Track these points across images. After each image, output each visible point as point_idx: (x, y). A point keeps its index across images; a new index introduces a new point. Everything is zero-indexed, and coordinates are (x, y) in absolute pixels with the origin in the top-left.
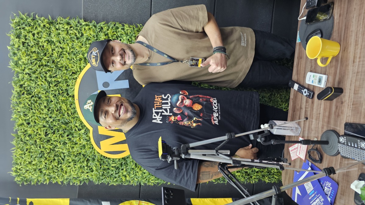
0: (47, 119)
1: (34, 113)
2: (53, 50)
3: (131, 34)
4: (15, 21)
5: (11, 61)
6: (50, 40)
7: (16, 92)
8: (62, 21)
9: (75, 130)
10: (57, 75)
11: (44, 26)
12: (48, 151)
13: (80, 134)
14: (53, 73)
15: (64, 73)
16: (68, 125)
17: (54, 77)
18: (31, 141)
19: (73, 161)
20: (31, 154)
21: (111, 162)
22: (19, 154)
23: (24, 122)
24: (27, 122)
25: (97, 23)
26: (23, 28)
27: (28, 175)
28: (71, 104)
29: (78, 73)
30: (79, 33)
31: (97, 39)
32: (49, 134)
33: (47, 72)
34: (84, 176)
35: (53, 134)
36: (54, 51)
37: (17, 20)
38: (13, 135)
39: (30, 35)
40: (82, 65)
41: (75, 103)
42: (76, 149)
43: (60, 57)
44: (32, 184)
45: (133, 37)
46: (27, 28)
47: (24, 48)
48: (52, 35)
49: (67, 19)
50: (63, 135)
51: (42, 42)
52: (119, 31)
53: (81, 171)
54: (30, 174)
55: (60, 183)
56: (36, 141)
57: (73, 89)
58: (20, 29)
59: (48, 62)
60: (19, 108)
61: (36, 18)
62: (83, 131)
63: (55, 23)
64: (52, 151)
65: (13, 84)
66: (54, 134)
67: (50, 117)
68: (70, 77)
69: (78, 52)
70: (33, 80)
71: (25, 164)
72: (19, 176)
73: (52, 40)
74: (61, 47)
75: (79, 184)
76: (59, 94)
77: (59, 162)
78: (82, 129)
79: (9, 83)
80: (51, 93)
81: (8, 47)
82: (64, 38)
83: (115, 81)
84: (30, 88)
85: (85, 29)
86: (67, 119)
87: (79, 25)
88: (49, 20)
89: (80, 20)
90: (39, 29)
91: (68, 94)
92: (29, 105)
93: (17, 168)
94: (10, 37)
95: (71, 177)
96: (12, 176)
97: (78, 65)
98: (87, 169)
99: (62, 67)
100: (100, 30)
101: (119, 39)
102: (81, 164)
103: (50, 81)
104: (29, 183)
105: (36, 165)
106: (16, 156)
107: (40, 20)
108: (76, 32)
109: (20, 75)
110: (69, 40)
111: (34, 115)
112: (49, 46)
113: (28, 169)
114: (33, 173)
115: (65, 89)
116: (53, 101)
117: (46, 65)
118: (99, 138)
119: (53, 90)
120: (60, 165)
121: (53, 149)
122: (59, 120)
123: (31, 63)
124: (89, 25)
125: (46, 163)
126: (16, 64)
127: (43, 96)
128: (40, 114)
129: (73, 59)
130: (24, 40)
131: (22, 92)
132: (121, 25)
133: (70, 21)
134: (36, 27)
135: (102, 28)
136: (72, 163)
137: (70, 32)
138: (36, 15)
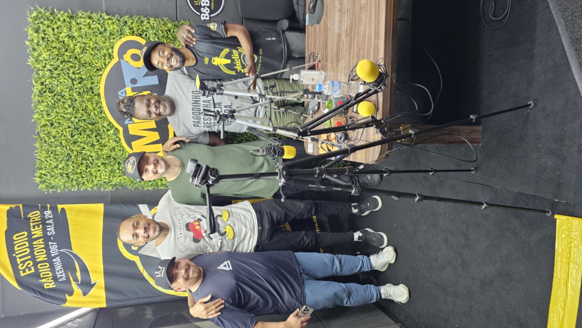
0: (73, 119)
1: (58, 113)
2: (75, 45)
3: (158, 27)
4: (33, 15)
5: (31, 57)
6: (71, 35)
7: (37, 91)
8: (83, 14)
9: (104, 131)
10: (80, 72)
11: (64, 20)
12: (74, 154)
13: (109, 135)
14: (76, 70)
15: (88, 69)
16: (95, 126)
17: (78, 74)
18: (56, 143)
19: (102, 164)
20: (58, 157)
22: (44, 157)
23: (47, 122)
24: (50, 122)
25: (121, 18)
26: (41, 23)
27: (53, 182)
28: (97, 104)
29: (103, 70)
30: (102, 27)
31: (121, 34)
32: (75, 135)
33: (70, 69)
34: (115, 181)
35: (79, 135)
36: (76, 47)
37: (35, 14)
38: (36, 137)
39: (50, 29)
40: (108, 60)
41: (101, 102)
42: (105, 151)
43: (82, 53)
44: (59, 191)
45: (160, 31)
46: (46, 22)
47: (44, 43)
48: (73, 30)
49: (89, 13)
50: (91, 136)
51: (62, 37)
52: (144, 25)
53: (112, 174)
54: (57, 180)
55: (90, 189)
56: (61, 143)
57: (98, 87)
58: (38, 23)
59: (70, 58)
60: (42, 107)
61: (54, 12)
62: (112, 132)
63: (76, 17)
64: (79, 154)
65: (34, 82)
66: (81, 135)
67: (76, 118)
68: (95, 74)
69: (102, 48)
70: (55, 78)
71: (51, 168)
72: (44, 181)
73: (73, 35)
74: (83, 43)
75: (111, 188)
76: (84, 92)
77: (87, 166)
78: (111, 129)
79: (29, 81)
80: (74, 91)
81: (26, 42)
82: (86, 33)
83: (143, 76)
84: (52, 86)
86: (94, 119)
87: (101, 19)
88: (68, 13)
89: (103, 14)
90: (59, 23)
91: (93, 93)
92: (52, 104)
93: (41, 174)
94: (27, 32)
95: (102, 181)
96: (36, 183)
97: (103, 61)
98: (119, 173)
99: (86, 63)
100: (125, 24)
101: (145, 33)
103: (73, 78)
104: (54, 190)
105: (62, 169)
106: (40, 160)
107: (59, 14)
108: (98, 26)
109: (41, 72)
110: (92, 35)
111: (58, 114)
112: (71, 42)
113: (53, 174)
114: (59, 178)
115: (90, 87)
116: (77, 100)
117: (68, 61)
118: (130, 139)
119: (77, 87)
120: (88, 170)
121: (80, 151)
122: (84, 120)
123: (53, 59)
124: (112, 19)
125: (73, 167)
126: (36, 61)
127: (65, 94)
128: (65, 114)
129: (97, 55)
130: (43, 35)
131: (44, 90)
132: (146, 19)
133: (91, 15)
134: (56, 22)
135: (126, 22)
136: (102, 167)
137: (93, 26)
138: (54, 9)
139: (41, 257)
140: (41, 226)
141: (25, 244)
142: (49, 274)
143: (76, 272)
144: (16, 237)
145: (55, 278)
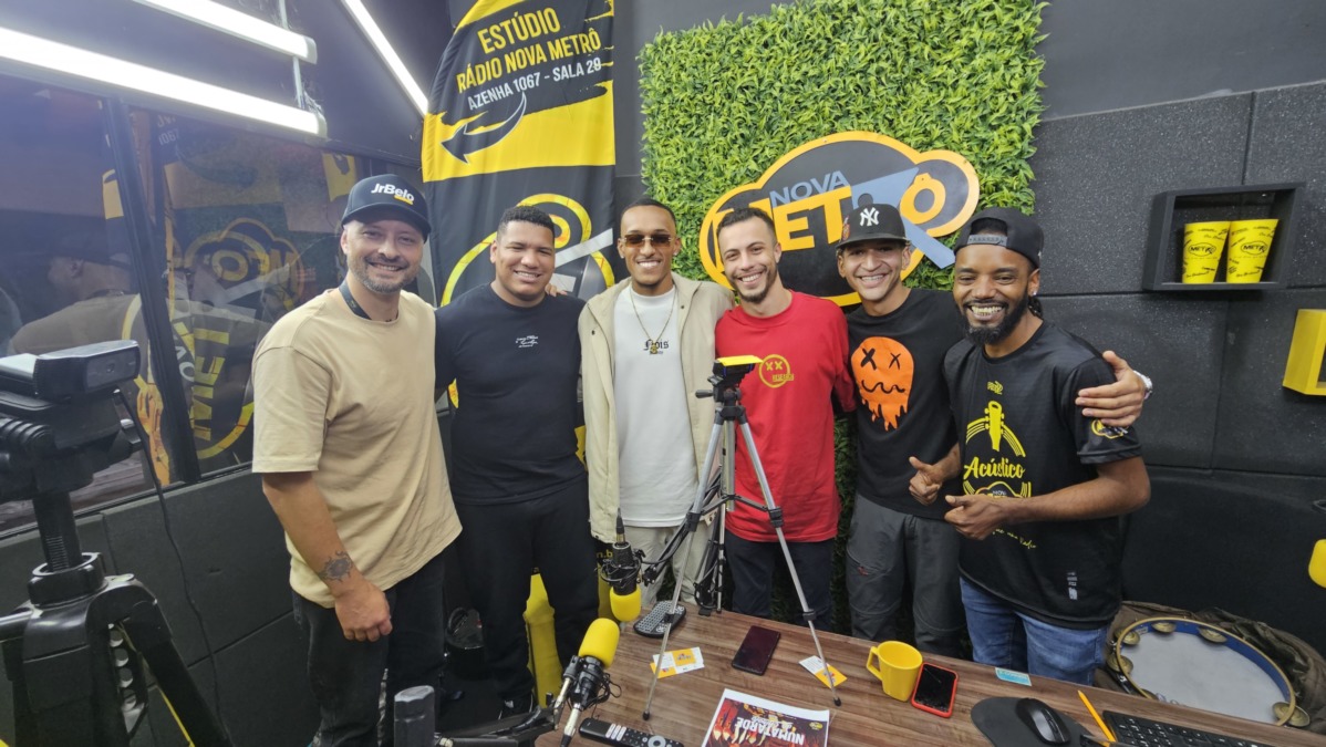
0: (778, 84)
1: (789, 53)
2: (949, 64)
6: (976, 50)
8: (1033, 71)
9: (755, 150)
10: (883, 84)
11: (1016, 29)
12: (708, 100)
13: (746, 161)
14: (888, 75)
15: (890, 101)
16: (766, 132)
17: (879, 79)
18: (727, 58)
19: (691, 156)
20: (700, 66)
21: (690, 236)
22: (699, 41)
23: (770, 34)
24: (771, 41)
25: (1027, 160)
27: (657, 67)
28: (814, 131)
29: (891, 133)
30: (999, 118)
31: (982, 164)
32: (745, 94)
33: (890, 62)
34: (659, 185)
35: (744, 102)
36: (945, 67)
38: (740, 19)
40: (913, 140)
41: (816, 138)
42: (715, 159)
43: (931, 83)
44: (641, 81)
48: (990, 55)
49: (1038, 83)
50: (743, 125)
51: (971, 33)
53: (669, 175)
54: (660, 72)
56: (728, 69)
57: (851, 128)
59: (916, 58)
60: (799, 16)
62: (753, 166)
63: (1026, 55)
64: (708, 107)
66: (746, 105)
67: (782, 90)
68: (879, 117)
69: (945, 125)
70: (868, 32)
71: (680, 58)
72: (656, 51)
73: (977, 56)
74: (957, 81)
75: (644, 176)
76: (838, 99)
77: (686, 127)
78: (758, 164)
80: (838, 79)
82: (983, 83)
84: (849, 31)
85: (1010, 131)
86: (778, 127)
87: (1023, 114)
88: (1033, 38)
89: (1036, 116)
90: (1006, 19)
91: (837, 118)
92: (808, 37)
93: (670, 43)
95: (657, 158)
96: (654, 36)
97: (912, 130)
98: (673, 188)
99: (905, 94)
100: (1008, 171)
102: (682, 174)
103: (869, 71)
104: (642, 73)
105: (679, 80)
106: (695, 34)
107: (1034, 15)
108: (1003, 110)
110: (978, 99)
112: (961, 52)
113: (670, 65)
114: (662, 78)
115: (849, 111)
116: (819, 87)
117: (908, 54)
118: (740, 205)
119: (847, 82)
120: (679, 130)
121: (713, 109)
122: (775, 110)
123: (913, 19)
124: (1022, 140)
125: (682, 101)
127: (831, 63)
128: (789, 66)
129: (927, 116)
133: (1032, 90)
134: (1011, 10)
135: (1015, 173)
136: (685, 155)
137: (1001, 97)
139: (512, 63)
140: (571, 54)
141: (535, 30)
142: (482, 78)
143: (485, 126)
144: (550, 15)
145: (473, 90)
